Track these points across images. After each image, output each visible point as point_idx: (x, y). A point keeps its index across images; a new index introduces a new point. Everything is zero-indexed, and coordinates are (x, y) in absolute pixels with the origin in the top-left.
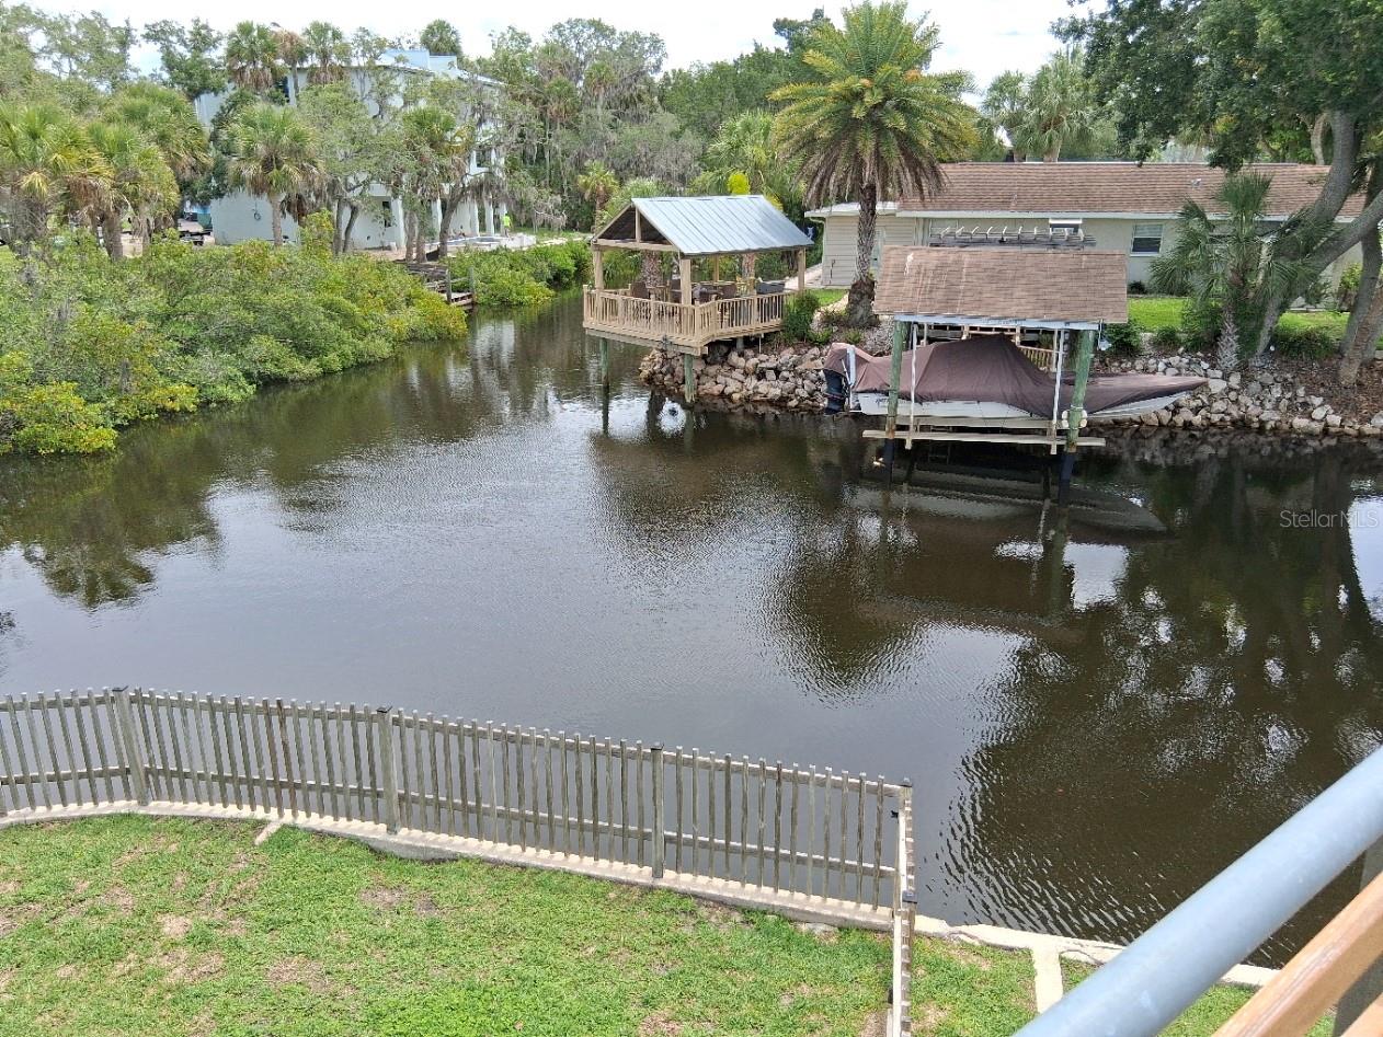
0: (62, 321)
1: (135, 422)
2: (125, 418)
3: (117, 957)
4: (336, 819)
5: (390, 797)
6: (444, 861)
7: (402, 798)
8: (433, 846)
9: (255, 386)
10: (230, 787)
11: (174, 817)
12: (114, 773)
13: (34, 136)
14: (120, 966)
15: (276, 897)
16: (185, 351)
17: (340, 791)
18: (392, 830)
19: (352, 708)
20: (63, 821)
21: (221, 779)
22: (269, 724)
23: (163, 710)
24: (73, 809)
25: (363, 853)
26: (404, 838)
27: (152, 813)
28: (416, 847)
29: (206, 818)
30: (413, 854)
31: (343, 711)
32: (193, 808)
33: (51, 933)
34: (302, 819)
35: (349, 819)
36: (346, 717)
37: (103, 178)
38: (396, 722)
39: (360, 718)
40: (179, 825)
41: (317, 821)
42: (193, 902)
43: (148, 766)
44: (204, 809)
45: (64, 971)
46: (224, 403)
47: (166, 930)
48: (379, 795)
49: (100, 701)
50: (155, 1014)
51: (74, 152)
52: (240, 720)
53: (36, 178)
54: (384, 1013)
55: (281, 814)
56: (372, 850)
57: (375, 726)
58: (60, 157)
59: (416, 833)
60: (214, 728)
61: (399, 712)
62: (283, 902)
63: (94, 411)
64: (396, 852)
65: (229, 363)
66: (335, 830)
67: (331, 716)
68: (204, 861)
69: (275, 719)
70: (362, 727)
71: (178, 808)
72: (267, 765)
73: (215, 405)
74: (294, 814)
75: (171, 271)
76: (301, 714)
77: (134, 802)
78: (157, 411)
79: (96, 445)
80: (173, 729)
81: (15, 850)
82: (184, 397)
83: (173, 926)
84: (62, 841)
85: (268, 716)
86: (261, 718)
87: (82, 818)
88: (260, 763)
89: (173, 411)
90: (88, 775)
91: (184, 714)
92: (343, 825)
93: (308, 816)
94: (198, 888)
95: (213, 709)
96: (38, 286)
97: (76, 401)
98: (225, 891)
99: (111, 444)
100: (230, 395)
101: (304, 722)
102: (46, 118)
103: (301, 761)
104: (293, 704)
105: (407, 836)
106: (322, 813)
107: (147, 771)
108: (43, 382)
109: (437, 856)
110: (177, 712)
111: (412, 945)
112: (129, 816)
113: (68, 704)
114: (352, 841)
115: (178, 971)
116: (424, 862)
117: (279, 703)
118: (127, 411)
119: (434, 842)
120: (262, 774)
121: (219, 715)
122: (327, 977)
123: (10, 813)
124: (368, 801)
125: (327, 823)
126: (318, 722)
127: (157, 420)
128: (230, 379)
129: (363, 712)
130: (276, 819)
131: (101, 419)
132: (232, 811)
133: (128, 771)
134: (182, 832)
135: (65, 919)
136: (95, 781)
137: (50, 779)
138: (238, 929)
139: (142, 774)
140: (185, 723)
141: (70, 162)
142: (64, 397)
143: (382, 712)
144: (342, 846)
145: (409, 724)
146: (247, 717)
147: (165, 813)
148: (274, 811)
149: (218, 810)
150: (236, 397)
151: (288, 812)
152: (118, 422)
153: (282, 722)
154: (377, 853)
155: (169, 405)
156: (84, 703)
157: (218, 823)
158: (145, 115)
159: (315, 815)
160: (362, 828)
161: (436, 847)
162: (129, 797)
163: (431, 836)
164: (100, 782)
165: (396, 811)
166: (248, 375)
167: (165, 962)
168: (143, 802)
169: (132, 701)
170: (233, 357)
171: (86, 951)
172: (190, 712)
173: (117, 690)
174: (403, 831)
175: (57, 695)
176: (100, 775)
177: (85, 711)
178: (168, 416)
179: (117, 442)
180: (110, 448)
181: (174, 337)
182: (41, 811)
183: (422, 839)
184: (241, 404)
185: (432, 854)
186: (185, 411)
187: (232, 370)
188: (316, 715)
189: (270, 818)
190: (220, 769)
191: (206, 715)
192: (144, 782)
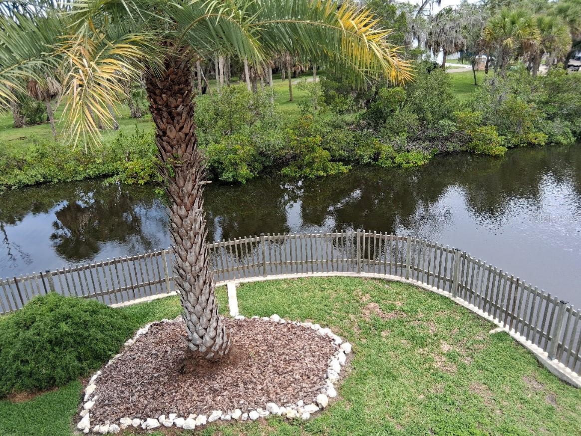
0: (500, 101)
1: (516, 146)
2: (513, 144)
3: (422, 346)
4: (527, 340)
5: (553, 343)
6: (570, 385)
7: (559, 346)
8: (567, 375)
9: (576, 138)
10: (488, 305)
11: (463, 306)
12: (448, 280)
13: (513, 23)
14: (421, 350)
15: (487, 358)
16: (549, 119)
17: (532, 329)
18: (550, 357)
19: (549, 295)
20: (425, 290)
21: (485, 300)
22: (511, 287)
23: (471, 264)
24: (429, 287)
25: (532, 360)
26: (554, 364)
27: (456, 301)
28: (558, 371)
29: (475, 313)
30: (556, 373)
31: (544, 294)
32: (471, 307)
33: (405, 326)
34: (512, 332)
35: (533, 343)
36: (545, 298)
37: (537, 41)
38: (568, 310)
39: (551, 301)
40: (464, 311)
41: (517, 336)
42: (456, 341)
43: (460, 283)
44: (475, 309)
45: (403, 341)
46: (558, 144)
47: (442, 346)
48: (550, 339)
49: (450, 252)
50: (425, 374)
51: (528, 30)
52: (500, 281)
53: (509, 41)
54: (509, 431)
55: (505, 326)
56: (538, 361)
57: (557, 308)
58: (521, 32)
59: (562, 365)
60: (489, 279)
61: (571, 306)
62: (490, 361)
63: (501, 139)
64: (548, 368)
65: (567, 126)
66: (524, 344)
67: (538, 295)
68: (467, 329)
69: (514, 286)
70: (551, 305)
71: (466, 304)
72: (505, 303)
73: (554, 144)
74: (510, 329)
75: (554, 83)
76: (525, 288)
77: (451, 294)
78: (527, 143)
79: (497, 153)
80: (473, 272)
81: (406, 292)
82: (541, 138)
83: (445, 347)
84: (421, 296)
85: (512, 283)
86: (508, 283)
87: (432, 292)
88: (503, 301)
89: (534, 144)
90: (438, 277)
91: (479, 269)
92: (529, 344)
93: (516, 332)
94: (460, 338)
95: (490, 271)
96: (496, 86)
97: (495, 134)
98: (469, 344)
99: (503, 154)
100: (562, 141)
101: (526, 292)
102: (521, 15)
103: (519, 308)
104: (523, 282)
105: (556, 364)
106: (522, 334)
107: (459, 285)
108: (485, 125)
109: (568, 381)
110: (476, 267)
111: (536, 412)
112: (448, 298)
113: (439, 248)
114: (530, 352)
115: (439, 364)
116: (560, 379)
117: (518, 280)
118: (514, 141)
119: (569, 373)
120: (502, 306)
121: (492, 275)
122: (493, 401)
123: (410, 279)
124: (544, 340)
125: (522, 339)
126: (532, 295)
127: (526, 147)
128: (565, 133)
129: (553, 299)
130: (501, 327)
131: (503, 143)
132: (485, 315)
133: (452, 282)
134: (463, 314)
135: (411, 324)
136: (440, 280)
137: (426, 273)
138: (467, 362)
139: (457, 285)
140: (478, 272)
141: (524, 34)
142: (491, 132)
143: (562, 302)
144: (524, 352)
145: (574, 314)
146: (503, 280)
147: (460, 303)
148: (502, 323)
149: (480, 312)
150: (565, 142)
151: (508, 327)
152: (510, 145)
153: (516, 288)
154: (539, 364)
155: (534, 141)
156: (445, 250)
157: (479, 317)
158: (567, 11)
159: (518, 333)
160: (537, 349)
161: (569, 376)
162: (450, 292)
163: (568, 370)
164: (442, 281)
165: (555, 350)
166: (574, 133)
167: (436, 358)
168: (454, 296)
169: (462, 256)
170: (569, 124)
171: (413, 338)
172: (481, 269)
173: (457, 250)
174: (556, 361)
175: (436, 244)
176: (442, 279)
177: (444, 253)
178: (531, 145)
179: (506, 153)
180: (502, 155)
181: (547, 112)
182: (419, 283)
183: (563, 369)
184: (566, 146)
185: (565, 379)
186: (539, 145)
187: (568, 130)
188: (532, 291)
189: (500, 325)
190: (486, 297)
191: (487, 272)
192: (457, 288)
